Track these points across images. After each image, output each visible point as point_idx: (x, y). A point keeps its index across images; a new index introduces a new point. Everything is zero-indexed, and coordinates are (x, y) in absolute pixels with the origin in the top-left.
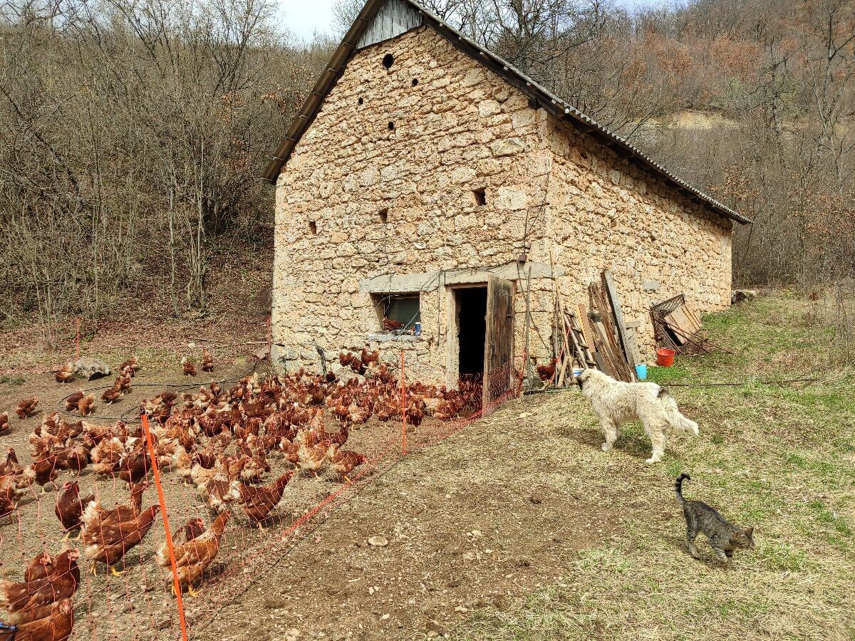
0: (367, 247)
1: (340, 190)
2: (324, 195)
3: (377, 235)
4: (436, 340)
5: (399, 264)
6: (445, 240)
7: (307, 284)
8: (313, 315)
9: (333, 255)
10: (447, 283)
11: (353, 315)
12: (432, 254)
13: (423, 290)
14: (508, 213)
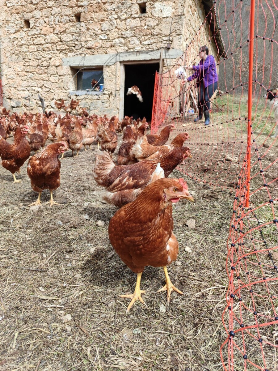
0: (66, 37)
2: (34, 2)
3: (73, 29)
5: (89, 48)
6: (120, 34)
7: (26, 60)
8: (31, 80)
9: (43, 42)
10: (122, 60)
11: (59, 80)
12: (111, 42)
13: (105, 64)
14: (160, 19)
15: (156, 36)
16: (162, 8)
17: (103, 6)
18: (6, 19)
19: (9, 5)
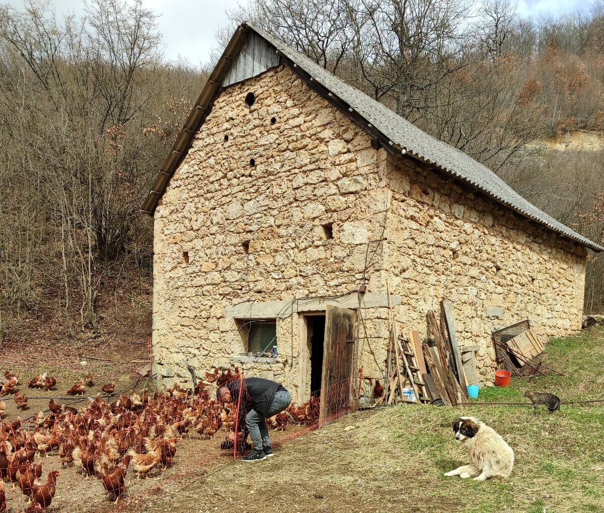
0: (231, 276)
1: (209, 223)
2: (195, 228)
3: (240, 265)
4: (290, 361)
5: (259, 292)
6: (298, 270)
7: (182, 309)
8: (186, 338)
9: (203, 282)
10: (300, 310)
11: (220, 339)
12: (287, 283)
13: (279, 316)
14: (352, 247)
15: (347, 273)
16: (354, 231)
17: (277, 230)
18: (163, 252)
19: (166, 232)
